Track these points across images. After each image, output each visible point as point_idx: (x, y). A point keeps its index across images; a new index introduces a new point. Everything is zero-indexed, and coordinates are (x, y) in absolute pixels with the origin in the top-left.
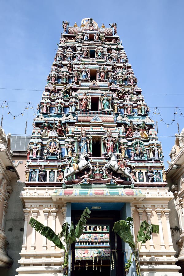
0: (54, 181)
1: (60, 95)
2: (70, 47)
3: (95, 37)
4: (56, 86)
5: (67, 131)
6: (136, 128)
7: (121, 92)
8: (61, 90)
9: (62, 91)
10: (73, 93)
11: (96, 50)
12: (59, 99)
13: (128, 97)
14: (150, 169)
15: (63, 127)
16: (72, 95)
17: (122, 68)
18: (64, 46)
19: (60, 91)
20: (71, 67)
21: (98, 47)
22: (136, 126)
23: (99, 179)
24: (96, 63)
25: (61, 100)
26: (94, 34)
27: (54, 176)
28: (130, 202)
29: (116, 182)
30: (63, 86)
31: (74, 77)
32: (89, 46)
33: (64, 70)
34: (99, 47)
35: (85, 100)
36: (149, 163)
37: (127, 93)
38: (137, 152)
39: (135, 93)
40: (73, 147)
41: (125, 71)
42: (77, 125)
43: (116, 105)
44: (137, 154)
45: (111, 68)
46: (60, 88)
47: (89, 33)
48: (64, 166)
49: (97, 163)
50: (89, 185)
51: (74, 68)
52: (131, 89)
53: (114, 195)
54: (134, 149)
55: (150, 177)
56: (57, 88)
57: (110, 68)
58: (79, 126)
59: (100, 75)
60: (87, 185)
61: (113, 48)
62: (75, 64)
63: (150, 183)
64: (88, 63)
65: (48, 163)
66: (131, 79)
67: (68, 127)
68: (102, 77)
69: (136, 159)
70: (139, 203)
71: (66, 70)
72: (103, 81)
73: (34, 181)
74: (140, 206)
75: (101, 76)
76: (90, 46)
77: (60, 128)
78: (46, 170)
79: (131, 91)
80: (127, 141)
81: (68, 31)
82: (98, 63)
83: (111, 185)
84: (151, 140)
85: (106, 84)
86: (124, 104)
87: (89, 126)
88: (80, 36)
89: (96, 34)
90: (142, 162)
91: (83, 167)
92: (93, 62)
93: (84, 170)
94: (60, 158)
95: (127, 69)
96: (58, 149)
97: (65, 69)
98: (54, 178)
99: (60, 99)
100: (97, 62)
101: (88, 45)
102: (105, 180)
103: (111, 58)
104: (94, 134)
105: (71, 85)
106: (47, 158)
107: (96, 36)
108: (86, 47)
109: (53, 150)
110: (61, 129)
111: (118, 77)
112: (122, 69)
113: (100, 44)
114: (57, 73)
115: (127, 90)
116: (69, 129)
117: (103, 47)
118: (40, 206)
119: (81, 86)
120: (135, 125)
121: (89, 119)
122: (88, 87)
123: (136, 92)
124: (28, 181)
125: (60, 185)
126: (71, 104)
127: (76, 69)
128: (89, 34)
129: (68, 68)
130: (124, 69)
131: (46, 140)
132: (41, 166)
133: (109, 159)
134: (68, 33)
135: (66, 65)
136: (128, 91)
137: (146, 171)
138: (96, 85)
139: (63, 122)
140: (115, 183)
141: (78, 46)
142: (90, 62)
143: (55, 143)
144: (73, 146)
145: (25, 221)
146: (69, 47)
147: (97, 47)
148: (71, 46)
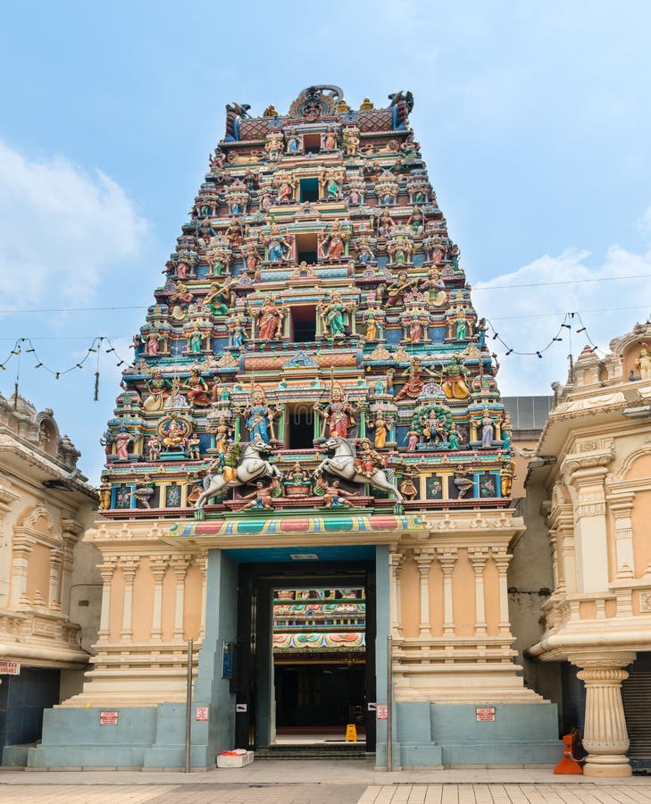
0: (179, 505)
1: (199, 308)
2: (241, 178)
3: (322, 139)
4: (189, 287)
5: (214, 394)
6: (432, 374)
7: (395, 287)
8: (203, 295)
9: (207, 297)
10: (240, 301)
11: (320, 178)
12: (197, 319)
13: (415, 297)
14: (463, 470)
15: (206, 387)
16: (235, 305)
17: (409, 221)
18: (221, 178)
19: (199, 299)
20: (239, 233)
21: (328, 169)
22: (432, 371)
23: (300, 498)
24: (318, 214)
25: (204, 320)
26: (321, 131)
27: (180, 495)
28: (390, 543)
29: (347, 502)
30: (209, 286)
31: (246, 258)
32: (298, 170)
33: (218, 243)
34: (331, 170)
35: (271, 316)
36: (460, 455)
37: (415, 288)
38: (426, 432)
39: (443, 285)
40: (230, 430)
41: (421, 228)
42: (242, 379)
43: (373, 321)
44: (426, 437)
45: (368, 224)
46: (201, 291)
47: (303, 132)
48: (202, 474)
49: (295, 463)
50: (269, 510)
51: (248, 234)
52: (430, 277)
53: (338, 531)
54: (417, 426)
55: (459, 488)
56: (191, 292)
57: (364, 226)
58: (247, 381)
59: (326, 246)
60: (262, 511)
61: (387, 168)
62: (252, 225)
63: (460, 500)
64: (290, 217)
65: (161, 469)
66: (433, 249)
67: (219, 385)
68: (332, 252)
69: (420, 449)
70: (422, 544)
71: (222, 243)
72: (335, 262)
73: (125, 507)
74: (424, 551)
75: (330, 249)
76: (303, 170)
77: (197, 389)
78: (157, 484)
79: (428, 281)
80: (396, 409)
81: (239, 132)
82: (324, 215)
83: (333, 509)
84: (475, 402)
85: (343, 269)
86: (400, 319)
87: (278, 380)
88: (274, 142)
89: (326, 131)
90: (441, 454)
91: (251, 473)
92: (307, 215)
93: (255, 480)
94: (195, 457)
95: (426, 222)
96: (190, 437)
97: (220, 239)
98: (179, 500)
99: (201, 319)
100: (321, 211)
101: (297, 167)
102: (316, 499)
103: (376, 197)
104: (291, 397)
105: (234, 282)
106: (158, 457)
107: (326, 138)
108: (290, 172)
109: (174, 440)
110: (200, 390)
111: (389, 247)
112: (411, 223)
113: (337, 159)
114: (195, 253)
115: (416, 280)
116: (219, 390)
117: (345, 169)
118: (141, 557)
119: (261, 282)
120: (429, 367)
121: (279, 362)
122: (283, 283)
123: (446, 282)
124: (108, 509)
125: (190, 515)
126: (231, 330)
127: (251, 237)
128: (302, 135)
129: (230, 237)
130: (415, 223)
131: (156, 418)
132: (141, 477)
133: (331, 453)
134: (239, 136)
135: (224, 229)
136: (420, 282)
137: (452, 474)
138: (309, 276)
139: (205, 373)
140: (347, 504)
141: (264, 174)
142: (296, 215)
143: (181, 424)
144: (232, 427)
145: (104, 588)
146: (236, 177)
147: (324, 168)
148: (242, 173)
